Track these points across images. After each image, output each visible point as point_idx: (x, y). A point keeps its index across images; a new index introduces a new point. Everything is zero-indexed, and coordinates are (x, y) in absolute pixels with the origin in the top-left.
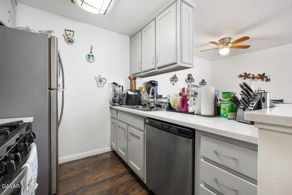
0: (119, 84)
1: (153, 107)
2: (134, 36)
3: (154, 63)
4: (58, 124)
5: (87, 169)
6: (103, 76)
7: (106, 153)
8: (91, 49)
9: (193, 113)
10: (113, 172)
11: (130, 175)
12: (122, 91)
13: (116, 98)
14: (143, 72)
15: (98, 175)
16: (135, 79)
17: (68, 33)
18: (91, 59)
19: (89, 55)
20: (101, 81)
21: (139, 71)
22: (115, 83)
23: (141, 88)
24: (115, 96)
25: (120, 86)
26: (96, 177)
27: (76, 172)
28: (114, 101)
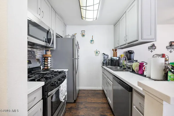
0: (106, 54)
1: (126, 69)
2: (116, 24)
3: (125, 40)
4: (76, 73)
5: (89, 95)
6: (98, 50)
7: (100, 90)
8: (92, 37)
9: (145, 76)
10: (100, 100)
11: (108, 105)
12: (108, 58)
13: (105, 62)
14: (120, 46)
15: (93, 99)
16: (116, 50)
17: (82, 32)
18: (92, 42)
19: (91, 41)
20: (97, 53)
21: (118, 46)
22: (103, 54)
23: (121, 56)
24: (104, 61)
25: (106, 55)
26: (92, 100)
27: (84, 95)
28: (103, 64)
